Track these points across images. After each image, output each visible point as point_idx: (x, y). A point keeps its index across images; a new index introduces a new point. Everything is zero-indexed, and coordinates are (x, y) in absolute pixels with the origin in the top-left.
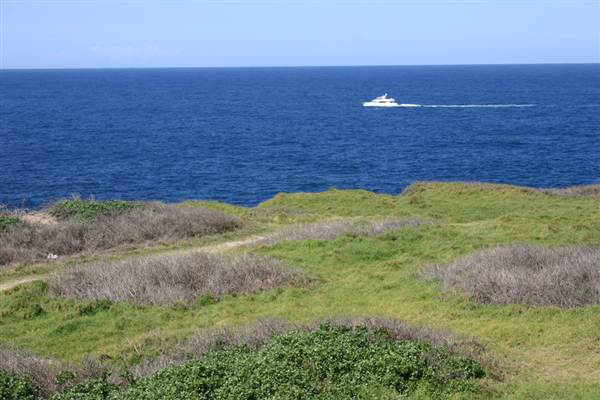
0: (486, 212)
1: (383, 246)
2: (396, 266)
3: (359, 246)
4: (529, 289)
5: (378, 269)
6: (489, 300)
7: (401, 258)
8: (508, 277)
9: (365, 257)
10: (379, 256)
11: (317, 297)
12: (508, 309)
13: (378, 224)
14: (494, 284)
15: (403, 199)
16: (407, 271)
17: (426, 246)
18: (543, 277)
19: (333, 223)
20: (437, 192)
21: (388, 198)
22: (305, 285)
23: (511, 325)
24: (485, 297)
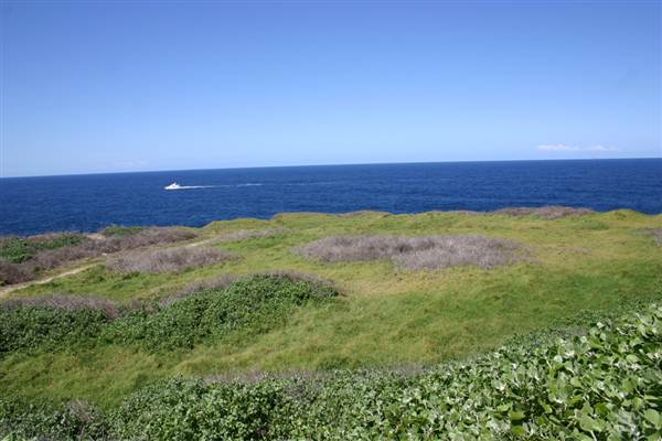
0: (313, 225)
1: (270, 241)
2: (278, 250)
3: (259, 242)
4: (348, 255)
5: (269, 251)
6: (328, 261)
7: (280, 246)
8: (336, 250)
9: (261, 246)
10: (268, 246)
11: (243, 265)
12: (339, 264)
13: (265, 232)
14: (330, 254)
15: (273, 221)
16: (284, 251)
17: (289, 240)
18: (352, 249)
19: (242, 232)
20: (287, 217)
21: (266, 222)
22: (237, 260)
23: (343, 271)
24: (327, 259)
